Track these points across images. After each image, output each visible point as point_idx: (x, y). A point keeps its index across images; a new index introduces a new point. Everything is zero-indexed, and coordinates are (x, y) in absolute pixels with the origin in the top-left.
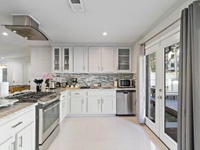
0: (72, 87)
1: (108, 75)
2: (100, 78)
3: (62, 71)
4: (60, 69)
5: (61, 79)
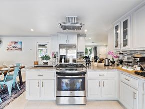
5: (126, 57)
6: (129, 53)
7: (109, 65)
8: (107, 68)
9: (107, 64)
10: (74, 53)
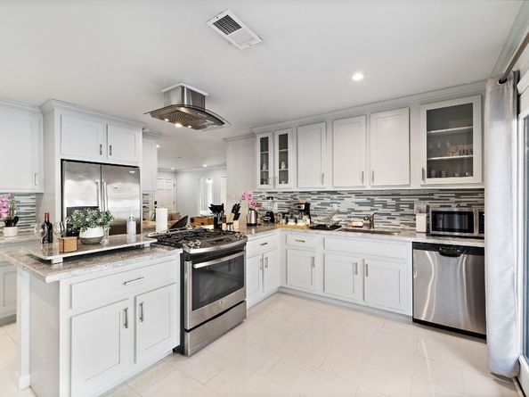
0: (291, 223)
1: (395, 195)
2: (372, 203)
3: (275, 186)
4: (271, 181)
5: (276, 205)
6: (281, 197)
7: (255, 225)
8: (253, 231)
9: (253, 222)
10: (132, 198)
